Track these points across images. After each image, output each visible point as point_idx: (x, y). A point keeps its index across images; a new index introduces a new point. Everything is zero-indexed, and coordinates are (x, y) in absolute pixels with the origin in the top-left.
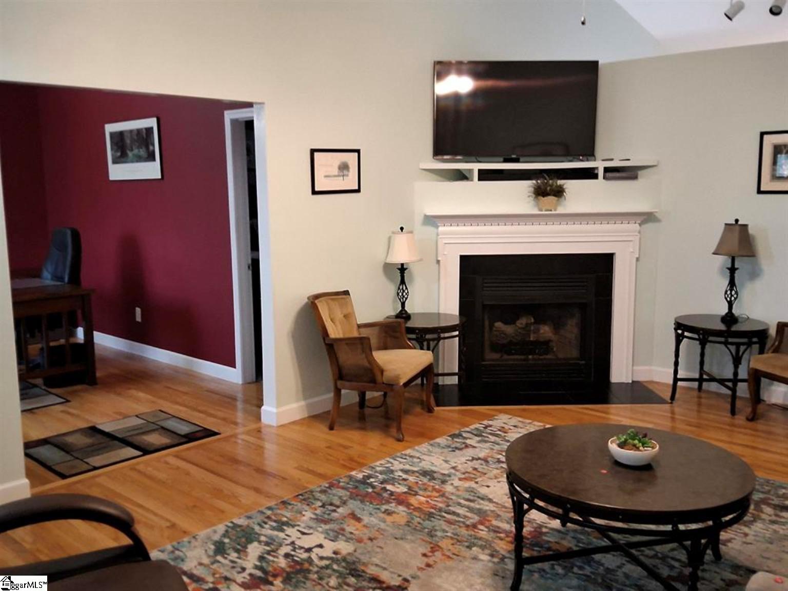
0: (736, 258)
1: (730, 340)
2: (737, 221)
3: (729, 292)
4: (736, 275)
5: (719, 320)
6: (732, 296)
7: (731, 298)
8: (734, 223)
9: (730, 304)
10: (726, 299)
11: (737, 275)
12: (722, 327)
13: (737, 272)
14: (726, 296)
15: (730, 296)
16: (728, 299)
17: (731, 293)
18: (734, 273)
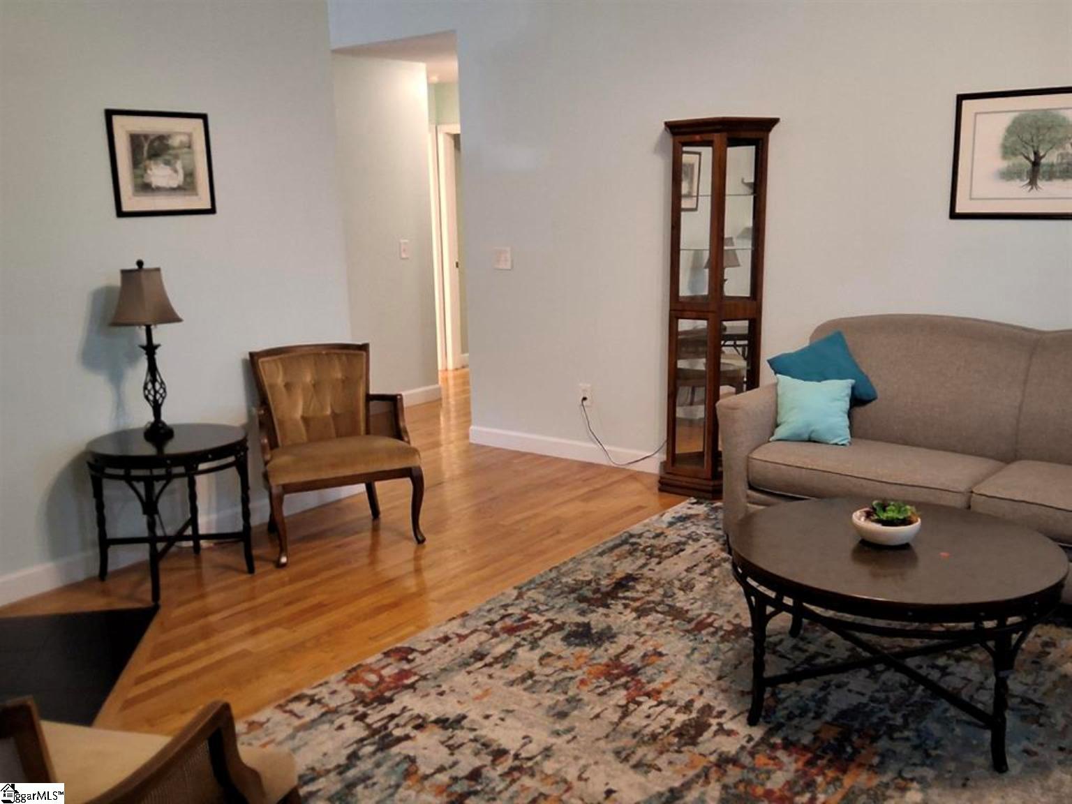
0: (152, 327)
1: (135, 473)
2: (140, 263)
3: (150, 386)
4: (157, 357)
5: (142, 437)
6: (156, 392)
7: (155, 397)
8: (136, 267)
9: (157, 408)
10: (147, 397)
11: (159, 356)
12: (148, 450)
13: (158, 351)
14: (147, 392)
15: (152, 392)
16: (151, 398)
17: (154, 387)
18: (154, 353)
